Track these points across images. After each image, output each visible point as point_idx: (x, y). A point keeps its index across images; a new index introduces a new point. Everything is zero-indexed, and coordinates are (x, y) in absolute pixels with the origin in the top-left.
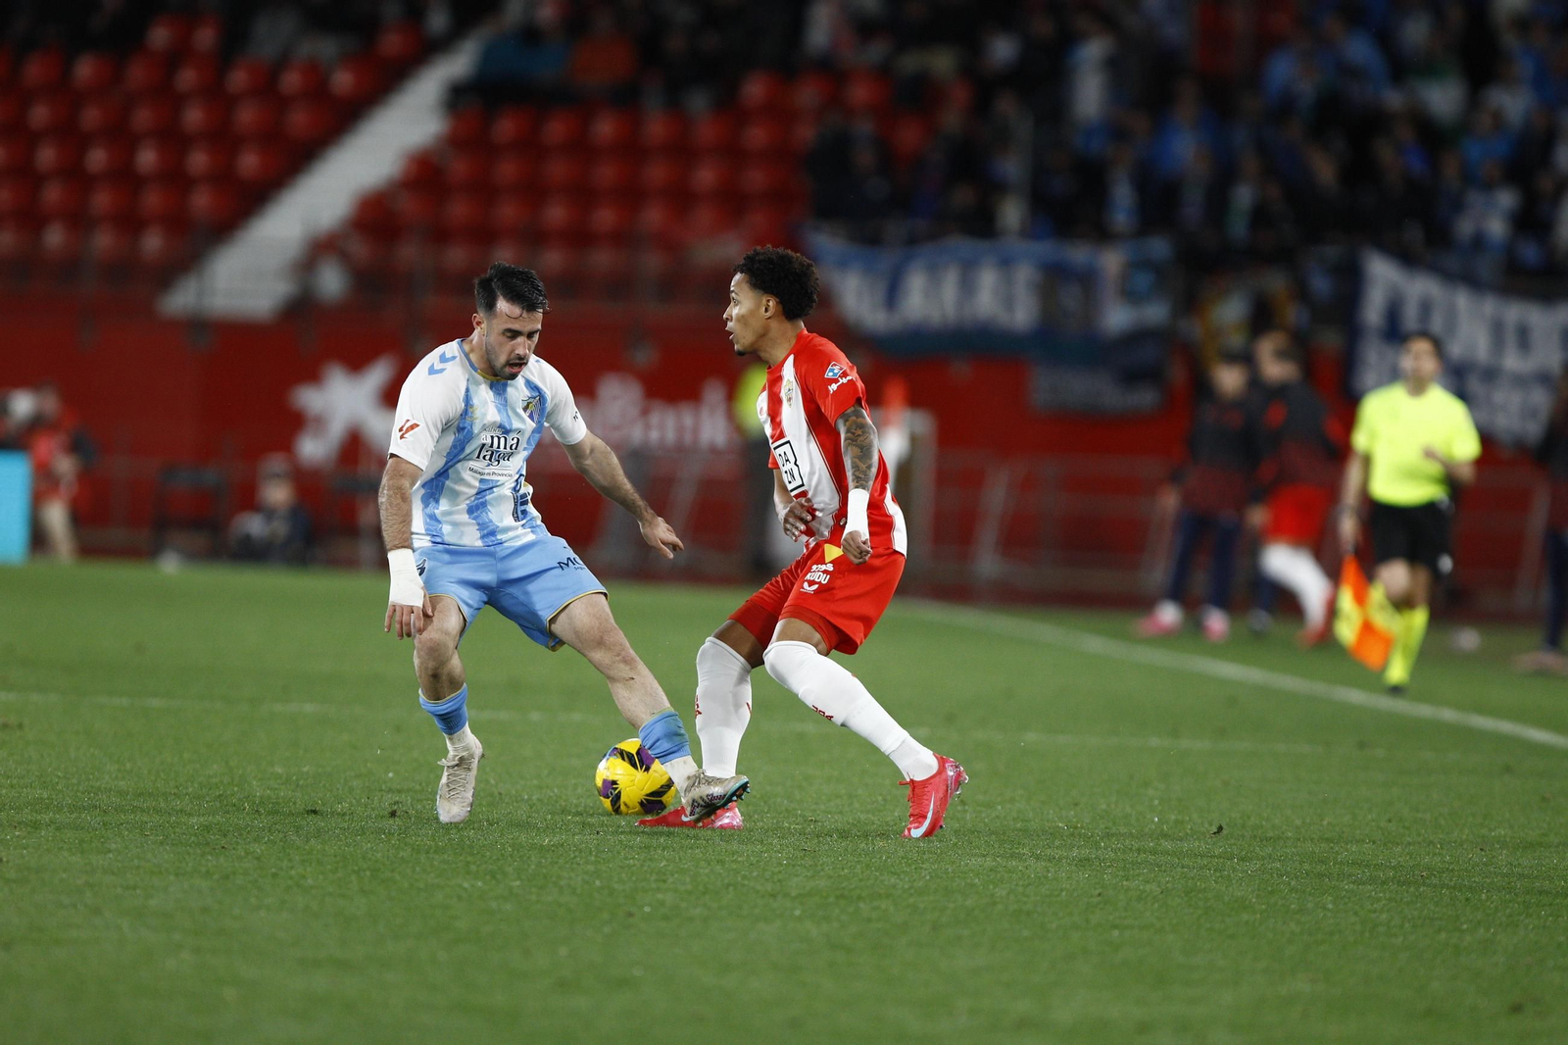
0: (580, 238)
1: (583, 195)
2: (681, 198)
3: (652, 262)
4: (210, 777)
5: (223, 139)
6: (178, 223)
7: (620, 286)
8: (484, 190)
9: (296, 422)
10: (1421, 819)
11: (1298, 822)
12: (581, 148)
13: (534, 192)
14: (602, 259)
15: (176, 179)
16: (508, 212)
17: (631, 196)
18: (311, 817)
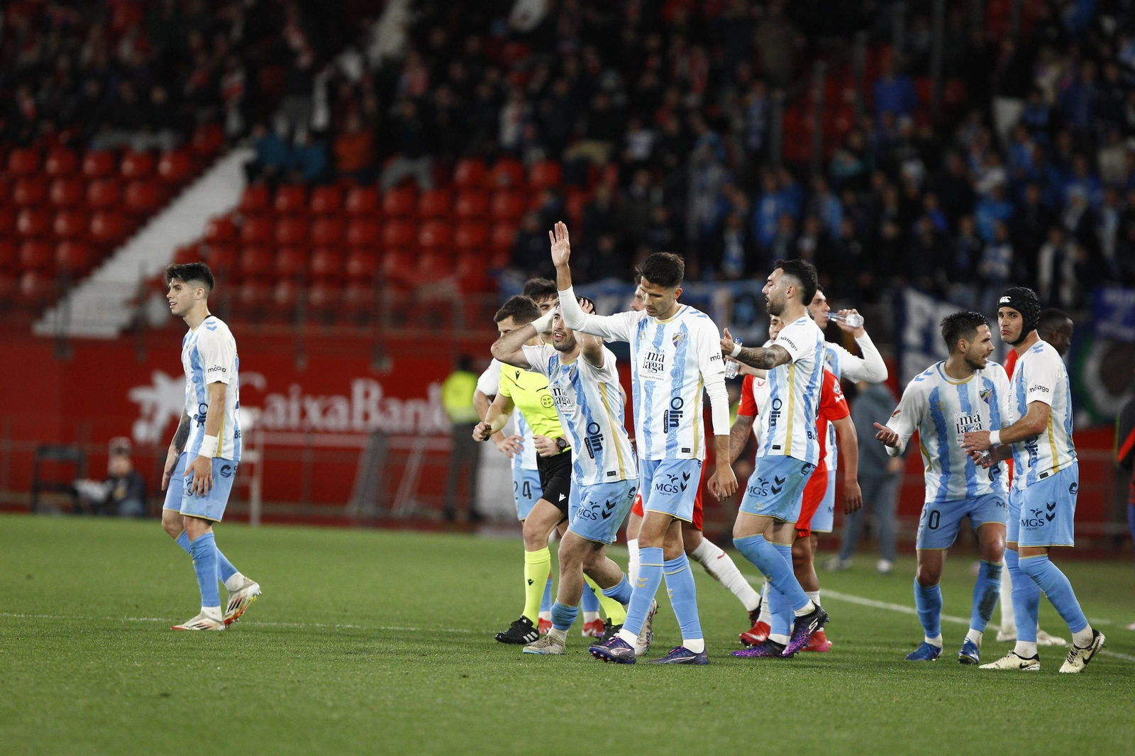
0: (338, 279)
1: (340, 249)
2: (411, 251)
3: (390, 296)
4: (89, 670)
5: (80, 208)
6: (46, 269)
7: (367, 314)
8: (269, 245)
9: (134, 412)
10: (962, 698)
11: (875, 701)
12: (338, 214)
13: (304, 247)
14: (353, 294)
15: (45, 237)
16: (285, 260)
17: (375, 249)
18: (164, 700)
